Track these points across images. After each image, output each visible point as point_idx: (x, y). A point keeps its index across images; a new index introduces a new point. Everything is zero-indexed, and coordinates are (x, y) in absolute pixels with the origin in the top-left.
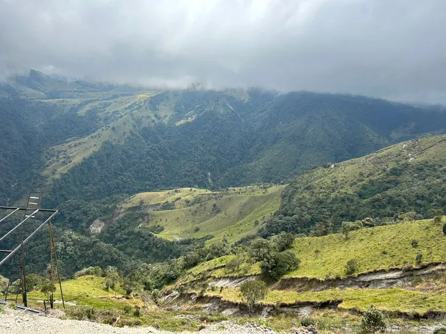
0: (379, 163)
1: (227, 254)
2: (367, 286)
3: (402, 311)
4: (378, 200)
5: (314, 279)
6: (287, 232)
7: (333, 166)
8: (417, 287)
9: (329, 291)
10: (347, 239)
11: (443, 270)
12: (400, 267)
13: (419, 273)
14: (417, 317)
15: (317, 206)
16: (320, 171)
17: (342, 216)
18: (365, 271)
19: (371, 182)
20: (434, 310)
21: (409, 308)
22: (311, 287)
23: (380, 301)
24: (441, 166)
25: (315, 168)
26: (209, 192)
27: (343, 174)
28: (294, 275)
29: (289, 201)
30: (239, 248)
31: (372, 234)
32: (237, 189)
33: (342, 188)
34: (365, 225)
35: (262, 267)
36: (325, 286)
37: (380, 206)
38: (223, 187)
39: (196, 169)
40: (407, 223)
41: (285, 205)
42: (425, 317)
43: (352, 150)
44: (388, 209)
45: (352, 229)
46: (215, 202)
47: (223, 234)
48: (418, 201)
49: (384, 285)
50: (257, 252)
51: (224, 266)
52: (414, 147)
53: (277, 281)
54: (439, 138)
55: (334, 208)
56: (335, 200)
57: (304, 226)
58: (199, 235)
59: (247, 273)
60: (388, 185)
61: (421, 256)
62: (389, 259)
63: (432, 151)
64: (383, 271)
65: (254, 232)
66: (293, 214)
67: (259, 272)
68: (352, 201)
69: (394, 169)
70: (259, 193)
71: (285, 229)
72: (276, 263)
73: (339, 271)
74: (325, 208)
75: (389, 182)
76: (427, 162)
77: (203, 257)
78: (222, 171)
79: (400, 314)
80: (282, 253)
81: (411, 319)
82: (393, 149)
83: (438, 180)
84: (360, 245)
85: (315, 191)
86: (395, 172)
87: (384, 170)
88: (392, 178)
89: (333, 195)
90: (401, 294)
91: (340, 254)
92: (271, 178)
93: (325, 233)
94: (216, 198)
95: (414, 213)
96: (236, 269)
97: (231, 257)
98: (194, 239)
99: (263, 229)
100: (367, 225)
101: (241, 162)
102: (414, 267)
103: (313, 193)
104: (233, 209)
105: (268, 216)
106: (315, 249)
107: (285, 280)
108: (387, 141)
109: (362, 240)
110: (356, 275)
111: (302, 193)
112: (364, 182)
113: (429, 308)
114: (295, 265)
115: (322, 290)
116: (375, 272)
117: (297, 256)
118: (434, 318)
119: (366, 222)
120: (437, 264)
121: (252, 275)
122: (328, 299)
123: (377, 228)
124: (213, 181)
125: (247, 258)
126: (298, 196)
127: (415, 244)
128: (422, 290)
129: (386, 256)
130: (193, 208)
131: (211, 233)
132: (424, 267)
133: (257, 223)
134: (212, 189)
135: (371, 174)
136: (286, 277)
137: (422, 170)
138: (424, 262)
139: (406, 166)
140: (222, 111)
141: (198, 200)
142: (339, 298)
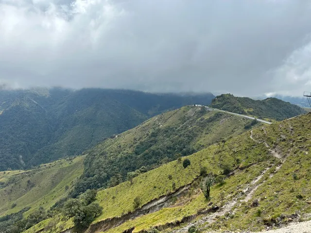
0: (144, 130)
1: (44, 219)
2: (148, 212)
3: (170, 222)
4: (147, 154)
5: (114, 218)
6: (91, 189)
7: (117, 136)
8: (176, 204)
9: (125, 223)
10: (132, 184)
11: (187, 190)
12: (164, 194)
13: (175, 195)
14: (178, 224)
15: (110, 166)
16: (109, 141)
17: (127, 169)
18: (146, 203)
19: (141, 143)
20: (186, 216)
21: (173, 219)
22: (112, 225)
23: (157, 220)
24: (176, 128)
25: (105, 139)
26: (22, 171)
27: (124, 141)
28: (99, 220)
29: (90, 166)
30: (54, 212)
31: (146, 176)
32: (47, 165)
33: (124, 150)
34: (142, 172)
35: (75, 221)
36: (122, 221)
37: (148, 157)
38: (34, 165)
39: (8, 155)
40: (164, 165)
41: (87, 170)
42: (182, 222)
43: (127, 124)
44: (153, 159)
45: (134, 176)
46: (28, 179)
47: (39, 203)
48: (168, 151)
49: (157, 208)
50: (69, 210)
51: (43, 230)
52: (161, 119)
53: (87, 228)
54: (173, 112)
55: (121, 165)
56: (121, 159)
57: (103, 182)
58: (17, 210)
59: (63, 229)
60: (152, 144)
61: (175, 184)
62: (158, 191)
63: (170, 120)
64: (156, 200)
65: (65, 195)
66: (94, 175)
67: (73, 225)
68: (132, 157)
69: (152, 133)
70: (66, 164)
71: (90, 187)
72: (85, 214)
73: (130, 207)
74: (115, 166)
75: (151, 142)
76: (169, 127)
77: (23, 227)
78: (33, 152)
79: (169, 225)
80: (89, 206)
81: (175, 226)
82: (150, 121)
83: (176, 136)
84: (140, 186)
85: (108, 155)
86: (154, 135)
87: (148, 135)
88: (153, 138)
89: (119, 156)
90: (168, 211)
91: (129, 195)
92: (75, 152)
93: (117, 183)
94: (29, 176)
95: (167, 158)
96: (53, 228)
97: (48, 220)
98: (12, 214)
99: (72, 191)
100: (143, 171)
101: (49, 143)
102: (172, 192)
103: (106, 157)
104: (46, 182)
105: (75, 180)
106: (112, 197)
107: (94, 225)
108: (146, 117)
109: (141, 182)
110: (140, 206)
111: (98, 158)
112: (137, 144)
113: (183, 216)
114: (100, 211)
115: (120, 224)
116: (152, 201)
117: (101, 205)
118: (187, 221)
119: (142, 170)
120: (183, 187)
121: (67, 230)
122: (125, 230)
123: (149, 172)
124: (25, 162)
125: (62, 217)
126: (96, 161)
127: (170, 177)
128: (178, 205)
129: (156, 189)
130: (8, 188)
131: (27, 206)
132: (177, 191)
133: (67, 188)
134: (25, 169)
135: (141, 138)
136: (94, 222)
137: (167, 131)
138: (177, 188)
139: (159, 130)
140: (27, 105)
141: (13, 180)
142: (132, 227)
